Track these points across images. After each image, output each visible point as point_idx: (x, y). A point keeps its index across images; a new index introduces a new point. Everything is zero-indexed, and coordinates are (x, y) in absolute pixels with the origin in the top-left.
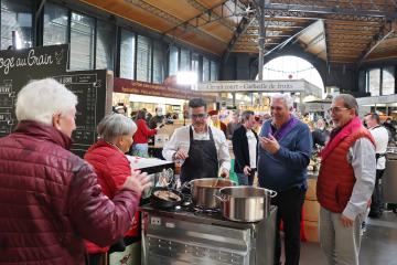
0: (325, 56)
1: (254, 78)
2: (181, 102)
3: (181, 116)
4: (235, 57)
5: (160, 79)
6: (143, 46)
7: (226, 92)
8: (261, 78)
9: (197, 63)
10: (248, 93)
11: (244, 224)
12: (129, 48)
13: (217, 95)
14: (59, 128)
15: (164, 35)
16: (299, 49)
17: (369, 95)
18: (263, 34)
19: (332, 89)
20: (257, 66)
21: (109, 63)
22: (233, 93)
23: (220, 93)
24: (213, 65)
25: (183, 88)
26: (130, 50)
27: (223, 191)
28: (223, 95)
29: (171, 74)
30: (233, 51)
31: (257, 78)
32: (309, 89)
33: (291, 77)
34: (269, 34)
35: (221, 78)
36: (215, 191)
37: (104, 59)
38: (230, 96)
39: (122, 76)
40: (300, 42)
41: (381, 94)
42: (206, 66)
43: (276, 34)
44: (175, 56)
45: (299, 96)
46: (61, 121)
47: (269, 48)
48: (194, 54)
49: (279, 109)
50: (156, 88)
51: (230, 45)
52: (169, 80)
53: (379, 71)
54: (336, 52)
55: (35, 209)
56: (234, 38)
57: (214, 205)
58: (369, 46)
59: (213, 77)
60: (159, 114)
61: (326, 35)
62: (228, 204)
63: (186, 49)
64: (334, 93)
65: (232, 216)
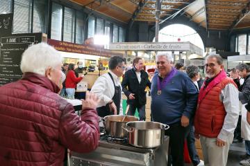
0: (205, 24)
1: (151, 41)
2: (97, 58)
3: (97, 68)
4: (137, 24)
5: (81, 40)
6: (69, 15)
7: (131, 51)
8: (157, 40)
9: (109, 28)
10: (147, 51)
11: (145, 150)
12: (58, 16)
13: (124, 53)
14: (50, 78)
15: (84, 7)
16: (185, 19)
17: (238, 54)
18: (159, 8)
19: (211, 49)
20: (154, 31)
21: (43, 28)
22: (136, 52)
23: (126, 51)
24: (121, 31)
25: (99, 47)
26: (59, 18)
27: (129, 125)
28: (129, 53)
29: (89, 37)
30: (136, 20)
31: (154, 41)
32: (193, 49)
33: (179, 40)
34: (164, 7)
35: (127, 40)
36: (123, 124)
37: (39, 25)
38: (134, 54)
39: (52, 38)
40: (186, 14)
41: (247, 53)
42: (115, 31)
43: (169, 8)
44: (92, 24)
45: (186, 54)
46: (51, 74)
47: (163, 18)
48: (106, 22)
49: (163, 63)
50: (78, 47)
51: (134, 16)
52: (87, 41)
53: (246, 36)
54: (214, 22)
55: (32, 134)
56: (137, 10)
57: (122, 134)
58: (238, 17)
59: (121, 40)
60: (80, 66)
61: (207, 9)
62: (133, 134)
63: (100, 18)
64: (212, 52)
65: (136, 143)
